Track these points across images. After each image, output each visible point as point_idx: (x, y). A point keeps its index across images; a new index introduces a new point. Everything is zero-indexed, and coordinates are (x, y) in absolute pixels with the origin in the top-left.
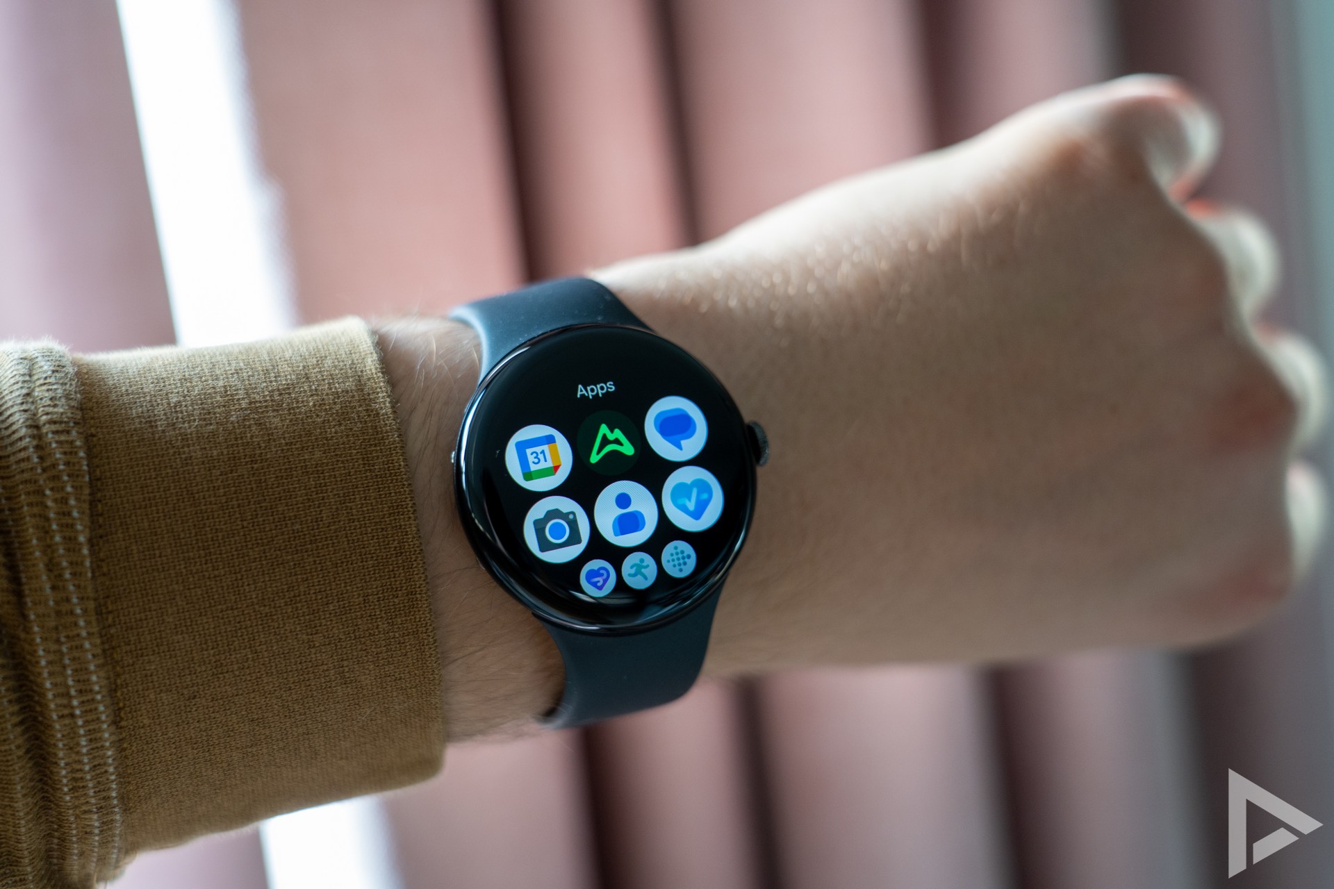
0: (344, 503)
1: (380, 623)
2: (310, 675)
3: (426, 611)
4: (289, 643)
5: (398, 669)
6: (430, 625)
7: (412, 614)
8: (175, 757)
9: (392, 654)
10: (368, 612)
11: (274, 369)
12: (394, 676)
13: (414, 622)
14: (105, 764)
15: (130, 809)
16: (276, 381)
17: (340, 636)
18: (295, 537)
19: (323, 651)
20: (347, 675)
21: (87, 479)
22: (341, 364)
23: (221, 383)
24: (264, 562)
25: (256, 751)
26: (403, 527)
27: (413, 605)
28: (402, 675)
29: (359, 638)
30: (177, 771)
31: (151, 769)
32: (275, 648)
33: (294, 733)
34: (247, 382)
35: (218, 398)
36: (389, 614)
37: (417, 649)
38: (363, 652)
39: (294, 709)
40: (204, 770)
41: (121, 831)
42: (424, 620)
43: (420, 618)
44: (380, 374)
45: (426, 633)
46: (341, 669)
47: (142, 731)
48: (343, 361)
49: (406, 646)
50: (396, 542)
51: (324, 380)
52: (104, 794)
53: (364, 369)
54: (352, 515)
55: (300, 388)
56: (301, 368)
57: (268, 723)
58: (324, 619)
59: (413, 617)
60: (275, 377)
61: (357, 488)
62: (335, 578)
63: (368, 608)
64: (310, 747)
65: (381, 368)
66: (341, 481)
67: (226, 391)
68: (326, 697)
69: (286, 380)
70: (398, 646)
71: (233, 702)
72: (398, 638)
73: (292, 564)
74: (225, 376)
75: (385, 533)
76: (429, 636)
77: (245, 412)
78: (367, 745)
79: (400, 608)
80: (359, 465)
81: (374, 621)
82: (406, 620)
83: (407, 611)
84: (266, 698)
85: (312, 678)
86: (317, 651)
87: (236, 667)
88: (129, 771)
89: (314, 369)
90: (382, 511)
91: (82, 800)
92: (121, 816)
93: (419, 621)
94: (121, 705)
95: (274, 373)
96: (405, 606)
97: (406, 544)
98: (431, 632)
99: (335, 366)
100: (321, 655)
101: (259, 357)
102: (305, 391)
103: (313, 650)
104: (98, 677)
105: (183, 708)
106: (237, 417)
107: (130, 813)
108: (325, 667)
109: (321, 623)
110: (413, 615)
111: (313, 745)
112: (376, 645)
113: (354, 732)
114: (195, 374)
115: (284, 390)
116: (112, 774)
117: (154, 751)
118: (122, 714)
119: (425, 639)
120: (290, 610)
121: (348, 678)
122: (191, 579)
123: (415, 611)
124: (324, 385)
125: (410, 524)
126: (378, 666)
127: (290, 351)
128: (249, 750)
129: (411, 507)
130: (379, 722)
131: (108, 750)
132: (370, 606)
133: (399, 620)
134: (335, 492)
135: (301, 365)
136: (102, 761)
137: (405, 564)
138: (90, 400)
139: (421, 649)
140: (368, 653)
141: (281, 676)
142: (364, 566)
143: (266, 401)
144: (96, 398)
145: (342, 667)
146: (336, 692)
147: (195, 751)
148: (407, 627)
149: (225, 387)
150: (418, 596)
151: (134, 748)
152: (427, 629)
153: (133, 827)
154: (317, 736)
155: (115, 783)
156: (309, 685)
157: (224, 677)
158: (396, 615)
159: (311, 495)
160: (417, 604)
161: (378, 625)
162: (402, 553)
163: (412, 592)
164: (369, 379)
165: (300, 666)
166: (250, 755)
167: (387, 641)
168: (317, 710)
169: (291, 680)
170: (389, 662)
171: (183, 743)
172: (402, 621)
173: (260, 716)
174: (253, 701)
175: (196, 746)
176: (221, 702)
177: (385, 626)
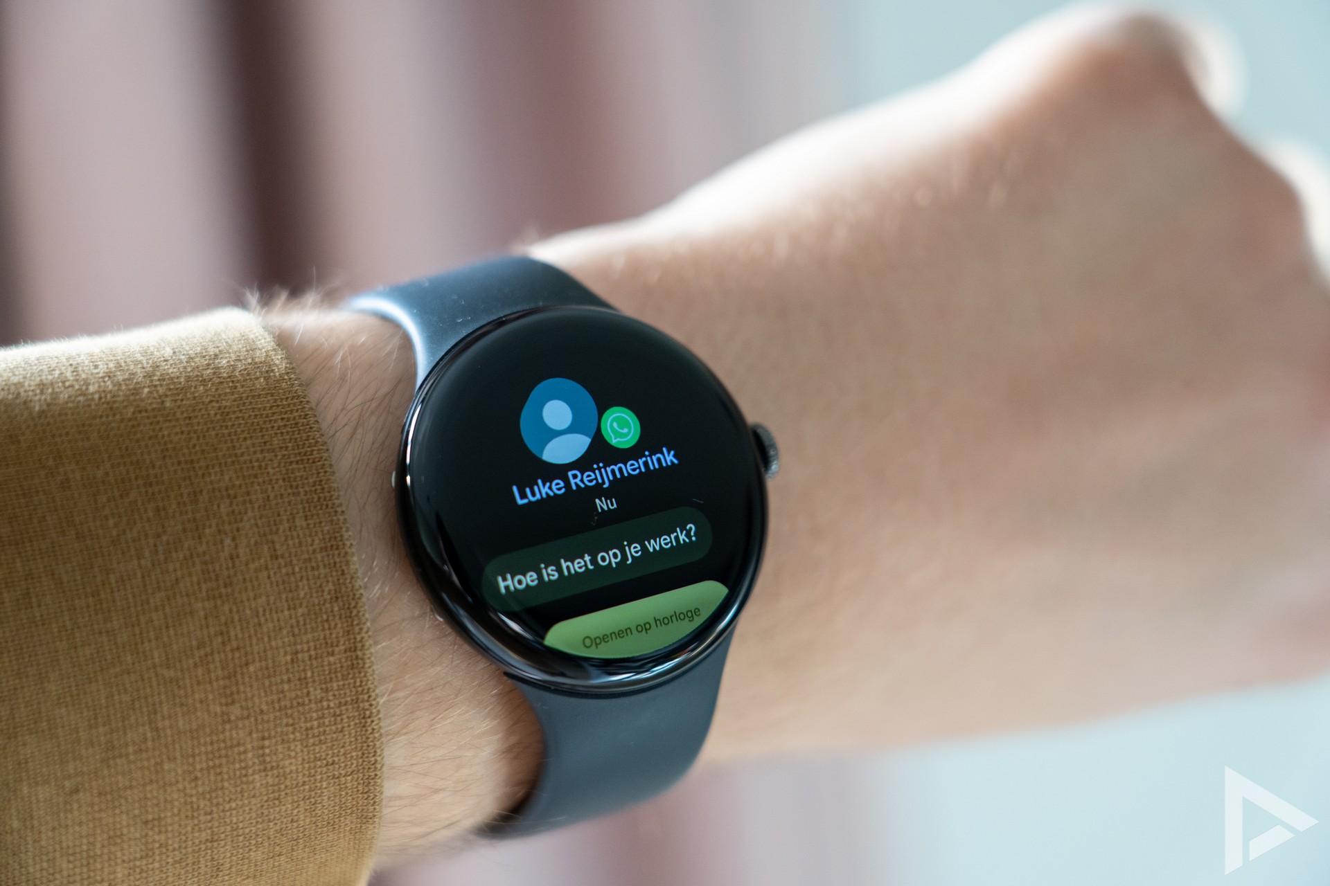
1: (311, 689)
2: (222, 760)
5: (331, 749)
7: (351, 676)
9: (325, 731)
10: (297, 675)
12: (325, 759)
13: (354, 687)
19: (241, 726)
20: (268, 759)
28: (336, 759)
32: (181, 724)
36: (323, 677)
37: (356, 724)
38: (290, 729)
39: (198, 807)
43: (361, 682)
45: (368, 701)
46: (261, 752)
49: (342, 720)
57: (164, 825)
58: (243, 684)
59: (352, 681)
63: (296, 669)
68: (239, 789)
70: (333, 719)
71: (124, 797)
72: (333, 708)
76: (371, 705)
79: (336, 668)
81: (304, 686)
82: (344, 685)
83: (345, 673)
84: (166, 791)
85: (224, 763)
86: (232, 726)
93: (360, 686)
96: (342, 667)
100: (237, 733)
108: (242, 749)
110: (352, 678)
112: (306, 718)
119: (367, 710)
120: (200, 673)
121: (270, 762)
123: (354, 674)
126: (306, 747)
128: (138, 863)
132: (299, 666)
133: (335, 685)
140: (295, 729)
141: (185, 760)
145: (262, 748)
146: (252, 782)
147: (71, 866)
148: (345, 694)
152: (369, 697)
154: (223, 844)
156: (220, 773)
158: (331, 679)
160: (358, 663)
161: (309, 692)
163: (351, 648)
165: (209, 748)
166: (138, 870)
167: (320, 713)
168: (227, 807)
169: (198, 767)
170: (320, 741)
171: (58, 854)
172: (338, 686)
173: (156, 817)
174: (149, 795)
175: (72, 858)
176: (109, 797)
177: (318, 692)
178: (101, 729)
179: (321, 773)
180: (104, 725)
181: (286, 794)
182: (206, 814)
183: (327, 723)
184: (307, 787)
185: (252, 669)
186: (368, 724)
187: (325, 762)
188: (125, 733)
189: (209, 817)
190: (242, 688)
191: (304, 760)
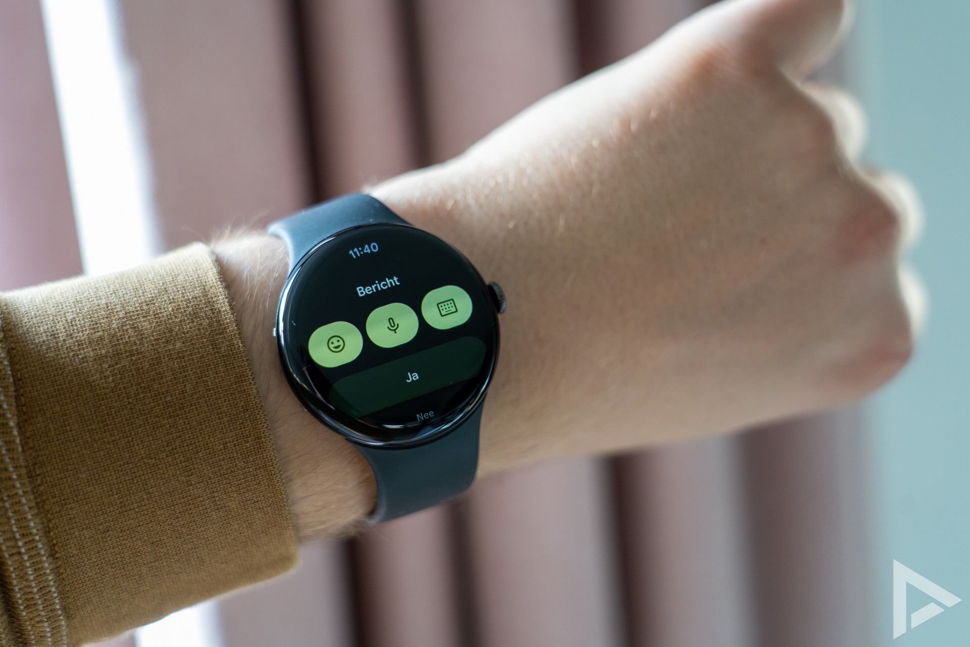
0: (201, 378)
1: (237, 463)
2: (191, 506)
3: (270, 450)
4: (172, 484)
5: (255, 494)
6: (275, 460)
7: (260, 453)
8: (99, 575)
9: (249, 484)
10: (228, 455)
11: (141, 287)
12: (252, 499)
13: (263, 459)
14: (48, 586)
15: (71, 616)
16: (144, 296)
17: (210, 475)
18: (168, 406)
19: (198, 487)
20: (218, 503)
21: (11, 380)
22: (190, 278)
23: (103, 302)
24: (148, 427)
25: (158, 565)
26: (247, 391)
27: (261, 446)
28: (259, 499)
29: (224, 474)
30: (102, 585)
31: (83, 586)
32: (162, 489)
33: (185, 549)
34: (122, 299)
35: (103, 313)
36: (244, 455)
37: (267, 479)
38: (228, 485)
40: (122, 582)
41: (66, 632)
42: (270, 457)
43: (267, 455)
44: (219, 283)
45: (272, 466)
46: (213, 499)
47: (73, 559)
48: (191, 276)
49: (259, 477)
50: (243, 402)
51: (178, 291)
52: (51, 607)
53: (207, 280)
54: (208, 386)
55: (161, 299)
56: (161, 284)
57: (164, 544)
58: (196, 463)
59: (261, 456)
60: (143, 293)
61: (209, 366)
62: (201, 433)
63: (227, 452)
64: (198, 557)
65: (220, 278)
66: (197, 362)
67: (108, 307)
68: (205, 520)
69: (151, 294)
70: (253, 478)
71: (137, 531)
72: (252, 472)
73: (168, 426)
74: (106, 296)
75: (233, 396)
76: (274, 468)
77: (123, 320)
78: (240, 552)
79: (251, 449)
80: (209, 349)
81: (233, 461)
82: (257, 458)
83: (257, 452)
84: (161, 526)
85: (193, 508)
86: (194, 487)
87: (136, 505)
88: (67, 589)
89: (171, 284)
90: (230, 381)
91: (35, 614)
92: (65, 622)
93: (266, 458)
94: (55, 542)
95: (142, 290)
96: (254, 448)
97: (250, 403)
98: (276, 464)
99: (186, 281)
100: (197, 491)
101: (130, 280)
102: (165, 301)
103: (191, 488)
104: (35, 523)
105: (100, 539)
106: (117, 325)
107: (72, 619)
108: (201, 499)
109: (194, 467)
111: (200, 556)
112: (237, 478)
113: (229, 543)
114: (84, 297)
115: (150, 301)
116: (54, 593)
117: (84, 572)
118: (56, 548)
119: (272, 470)
120: (170, 460)
121: (219, 505)
122: (95, 445)
123: (262, 451)
124: (179, 295)
125: (251, 388)
126: (240, 494)
127: (153, 273)
128: (154, 564)
129: (251, 376)
130: (246, 534)
131: (49, 575)
132: (229, 450)
133: (251, 459)
134: (194, 371)
135: (161, 282)
136: (46, 584)
137: (251, 417)
138: (9, 324)
139: (270, 478)
140: (231, 485)
141: (169, 508)
142: (221, 422)
143: (137, 311)
144: (13, 322)
145: (214, 497)
146: (212, 516)
147: (114, 570)
148: (258, 463)
149: (107, 304)
150: (263, 439)
151: (68, 572)
152: (273, 463)
153: (76, 628)
154: (202, 549)
155: (57, 599)
156: (191, 513)
157: (128, 514)
158: (249, 455)
159: (176, 375)
160: (263, 445)
162: (247, 410)
163: (258, 437)
164: (211, 287)
166: (155, 568)
167: (245, 475)
168: (200, 530)
171: (104, 565)
175: (113, 566)
176: (128, 532)
177: (241, 464)
178: (116, 496)
179: (252, 507)
181: (233, 520)
183: (250, 480)
184: (245, 515)
186: (274, 478)
187: (252, 501)
188: (131, 497)
189: (190, 537)
191: (240, 501)
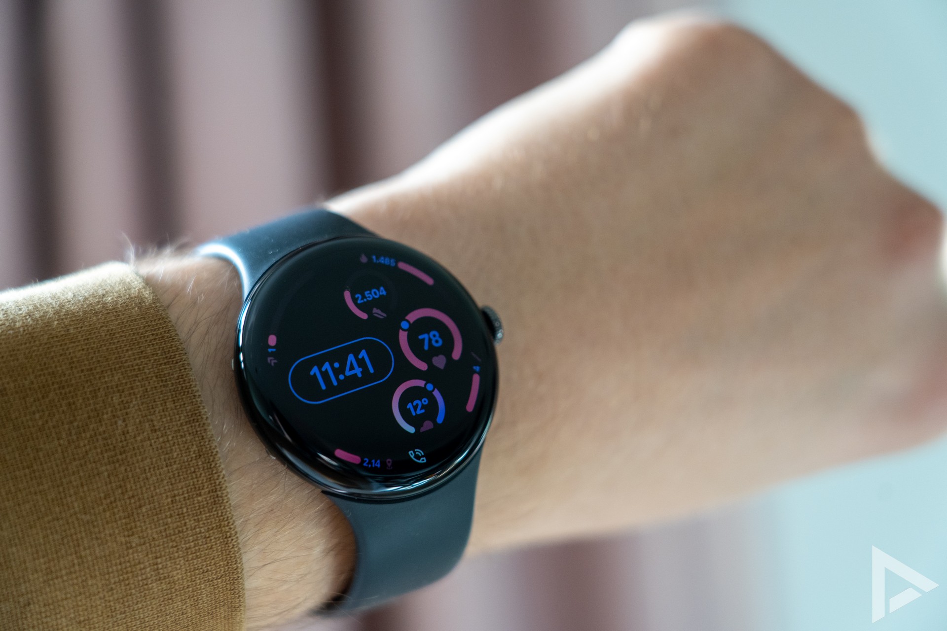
3: (226, 506)
5: (205, 561)
6: (231, 519)
9: (199, 549)
10: (176, 511)
12: (201, 568)
13: (217, 517)
19: (140, 550)
20: (161, 571)
32: (97, 552)
37: (221, 542)
42: (225, 515)
46: (156, 567)
49: (211, 540)
58: (139, 521)
63: (175, 508)
70: (204, 540)
72: (203, 533)
79: (203, 505)
81: (182, 519)
82: (210, 516)
93: (222, 516)
96: (207, 503)
100: (138, 556)
108: (142, 566)
110: (215, 511)
112: (185, 541)
119: (228, 532)
123: (217, 507)
126: (187, 561)
140: (178, 549)
156: (128, 584)
158: (201, 512)
161: (185, 523)
165: (119, 567)
167: (195, 537)
168: (136, 607)
169: (113, 581)
170: (197, 556)
172: (206, 517)
173: (86, 618)
174: (80, 603)
177: (192, 522)
178: (42, 560)
179: (199, 579)
180: (43, 557)
181: (176, 595)
182: (121, 613)
183: (200, 544)
184: (191, 589)
185: (144, 510)
186: (229, 542)
187: (201, 570)
188: (59, 562)
189: (124, 615)
190: (138, 523)
191: (187, 570)
